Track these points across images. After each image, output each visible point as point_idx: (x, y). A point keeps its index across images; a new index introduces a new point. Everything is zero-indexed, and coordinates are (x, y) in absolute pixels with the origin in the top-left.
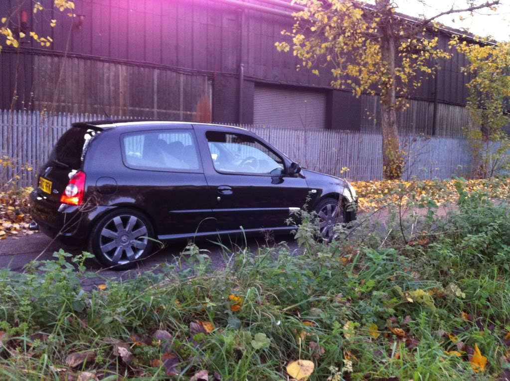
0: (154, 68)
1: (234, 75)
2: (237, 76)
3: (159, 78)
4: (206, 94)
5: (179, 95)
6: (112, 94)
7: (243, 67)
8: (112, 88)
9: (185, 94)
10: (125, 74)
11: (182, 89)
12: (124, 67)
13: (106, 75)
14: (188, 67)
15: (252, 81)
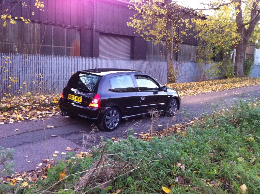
0: (52, 25)
1: (90, 28)
2: (92, 29)
3: (54, 30)
4: (77, 38)
5: (64, 38)
6: (32, 38)
7: (94, 25)
8: (32, 35)
9: (67, 38)
10: (38, 28)
11: (65, 36)
12: (37, 24)
13: (29, 28)
14: (68, 25)
15: (98, 32)
